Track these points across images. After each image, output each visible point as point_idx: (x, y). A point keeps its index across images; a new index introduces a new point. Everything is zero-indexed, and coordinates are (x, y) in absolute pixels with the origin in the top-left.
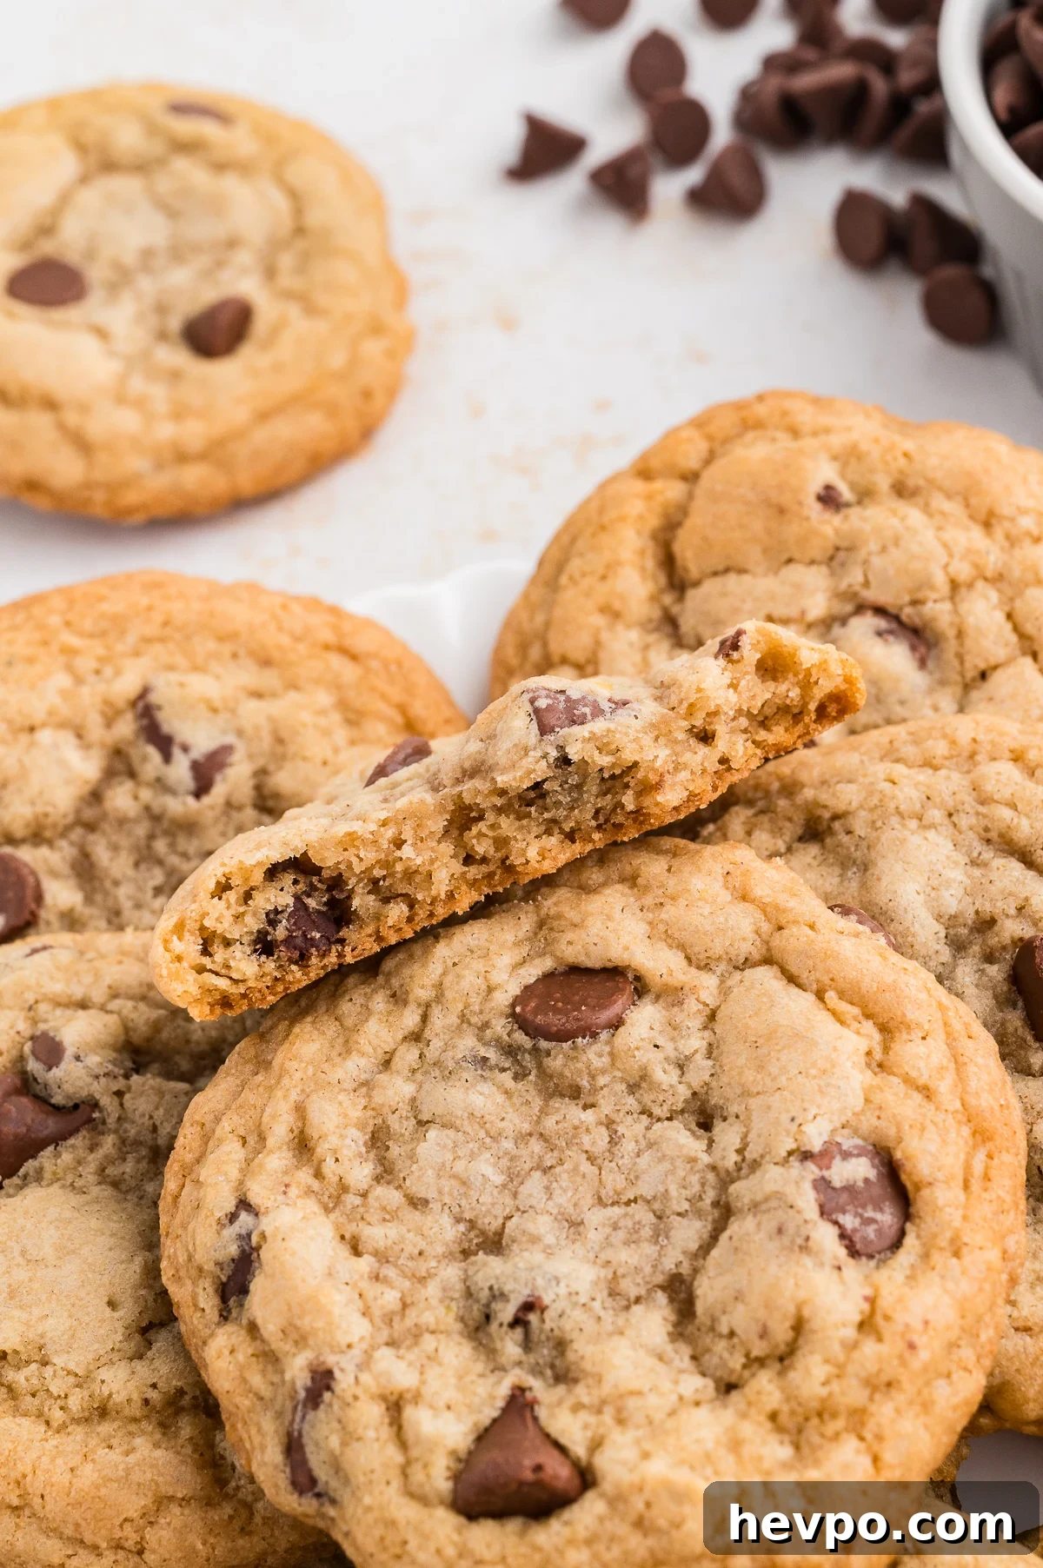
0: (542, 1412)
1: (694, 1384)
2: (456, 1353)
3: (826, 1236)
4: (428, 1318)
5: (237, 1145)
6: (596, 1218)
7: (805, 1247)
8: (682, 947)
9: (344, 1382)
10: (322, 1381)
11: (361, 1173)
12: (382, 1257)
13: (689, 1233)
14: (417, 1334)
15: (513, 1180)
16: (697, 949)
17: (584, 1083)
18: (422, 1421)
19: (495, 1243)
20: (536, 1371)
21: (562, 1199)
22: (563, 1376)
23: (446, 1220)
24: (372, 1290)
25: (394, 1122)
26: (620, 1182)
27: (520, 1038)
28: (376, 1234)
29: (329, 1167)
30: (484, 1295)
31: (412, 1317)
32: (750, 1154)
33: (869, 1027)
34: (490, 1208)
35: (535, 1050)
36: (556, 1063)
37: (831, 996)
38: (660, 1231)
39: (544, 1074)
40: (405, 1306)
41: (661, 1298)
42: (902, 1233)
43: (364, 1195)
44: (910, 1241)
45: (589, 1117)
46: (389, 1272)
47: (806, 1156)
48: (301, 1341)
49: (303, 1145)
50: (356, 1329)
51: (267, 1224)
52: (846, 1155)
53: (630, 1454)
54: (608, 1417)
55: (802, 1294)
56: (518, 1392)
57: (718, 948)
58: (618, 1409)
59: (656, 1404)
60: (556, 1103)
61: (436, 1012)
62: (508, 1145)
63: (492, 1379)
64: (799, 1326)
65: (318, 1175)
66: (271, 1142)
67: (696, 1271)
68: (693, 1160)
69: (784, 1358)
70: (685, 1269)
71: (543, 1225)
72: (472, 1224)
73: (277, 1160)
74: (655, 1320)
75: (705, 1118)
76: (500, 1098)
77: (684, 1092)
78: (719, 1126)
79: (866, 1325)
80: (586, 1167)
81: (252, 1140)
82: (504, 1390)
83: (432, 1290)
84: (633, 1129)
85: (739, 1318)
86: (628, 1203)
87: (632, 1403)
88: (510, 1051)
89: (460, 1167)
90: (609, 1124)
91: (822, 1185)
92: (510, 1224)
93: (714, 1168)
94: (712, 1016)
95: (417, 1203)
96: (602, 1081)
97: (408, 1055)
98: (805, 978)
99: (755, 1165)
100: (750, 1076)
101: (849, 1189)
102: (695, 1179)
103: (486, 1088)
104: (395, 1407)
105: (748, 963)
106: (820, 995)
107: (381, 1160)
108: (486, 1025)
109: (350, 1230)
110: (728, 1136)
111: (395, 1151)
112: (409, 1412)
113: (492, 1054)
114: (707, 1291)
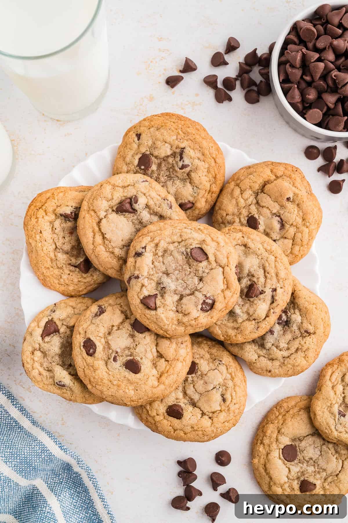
0: (157, 299)
1: (174, 309)
2: (154, 284)
3: (200, 306)
4: (154, 278)
5: (150, 238)
6: (180, 281)
7: (197, 306)
8: (216, 258)
9: (140, 280)
10: (137, 277)
11: (160, 254)
12: (155, 267)
13: (188, 292)
14: (151, 279)
15: (176, 269)
16: (217, 260)
17: (192, 265)
18: (144, 290)
19: (168, 274)
20: (160, 293)
21: (178, 276)
22: (162, 296)
23: (165, 268)
24: (151, 270)
25: (168, 251)
26: (186, 279)
27: (189, 254)
28: (156, 263)
29: (157, 251)
30: (161, 282)
31: (152, 277)
32: (201, 290)
33: (226, 286)
34: (170, 270)
35: (190, 257)
36: (190, 261)
37: (225, 279)
38: (185, 289)
39: (188, 260)
40: (153, 275)
41: (179, 295)
42: (208, 311)
43: (159, 257)
44: (208, 312)
45: (189, 270)
46: (154, 269)
47: (206, 296)
48: (139, 270)
49: (157, 245)
50: (145, 274)
51: (146, 254)
52: (210, 299)
53: (162, 312)
54: (163, 305)
55: (192, 311)
56: (157, 294)
57: (219, 262)
58: (164, 305)
59: (169, 308)
60: (187, 264)
61: (183, 242)
62: (178, 265)
63: (155, 291)
64: (189, 314)
65: (156, 250)
66: (154, 242)
67: (185, 296)
68: (195, 284)
69: (185, 315)
70: (184, 295)
71: (174, 277)
72: (167, 270)
73: (153, 245)
74: (177, 297)
75: (201, 280)
76: (182, 259)
77: (201, 275)
78: (201, 283)
79: (195, 319)
80: (184, 275)
81: (152, 239)
82: (155, 293)
83: (157, 275)
84: (192, 274)
85: (184, 307)
86: (185, 282)
87: (166, 306)
88: (187, 254)
89: (171, 263)
90: (190, 272)
91: (204, 301)
92: (171, 274)
93: (196, 287)
94: (212, 269)
95: (163, 263)
96: (194, 267)
97: (176, 244)
98: (225, 274)
99: (200, 292)
100: (208, 281)
101: (207, 303)
102: (193, 287)
103: (181, 256)
104: (143, 286)
105: (221, 266)
106: (224, 278)
107: (164, 254)
108: (187, 248)
109: (154, 260)
110: (201, 285)
111: (166, 255)
112: (144, 287)
113: (185, 253)
114: (184, 300)
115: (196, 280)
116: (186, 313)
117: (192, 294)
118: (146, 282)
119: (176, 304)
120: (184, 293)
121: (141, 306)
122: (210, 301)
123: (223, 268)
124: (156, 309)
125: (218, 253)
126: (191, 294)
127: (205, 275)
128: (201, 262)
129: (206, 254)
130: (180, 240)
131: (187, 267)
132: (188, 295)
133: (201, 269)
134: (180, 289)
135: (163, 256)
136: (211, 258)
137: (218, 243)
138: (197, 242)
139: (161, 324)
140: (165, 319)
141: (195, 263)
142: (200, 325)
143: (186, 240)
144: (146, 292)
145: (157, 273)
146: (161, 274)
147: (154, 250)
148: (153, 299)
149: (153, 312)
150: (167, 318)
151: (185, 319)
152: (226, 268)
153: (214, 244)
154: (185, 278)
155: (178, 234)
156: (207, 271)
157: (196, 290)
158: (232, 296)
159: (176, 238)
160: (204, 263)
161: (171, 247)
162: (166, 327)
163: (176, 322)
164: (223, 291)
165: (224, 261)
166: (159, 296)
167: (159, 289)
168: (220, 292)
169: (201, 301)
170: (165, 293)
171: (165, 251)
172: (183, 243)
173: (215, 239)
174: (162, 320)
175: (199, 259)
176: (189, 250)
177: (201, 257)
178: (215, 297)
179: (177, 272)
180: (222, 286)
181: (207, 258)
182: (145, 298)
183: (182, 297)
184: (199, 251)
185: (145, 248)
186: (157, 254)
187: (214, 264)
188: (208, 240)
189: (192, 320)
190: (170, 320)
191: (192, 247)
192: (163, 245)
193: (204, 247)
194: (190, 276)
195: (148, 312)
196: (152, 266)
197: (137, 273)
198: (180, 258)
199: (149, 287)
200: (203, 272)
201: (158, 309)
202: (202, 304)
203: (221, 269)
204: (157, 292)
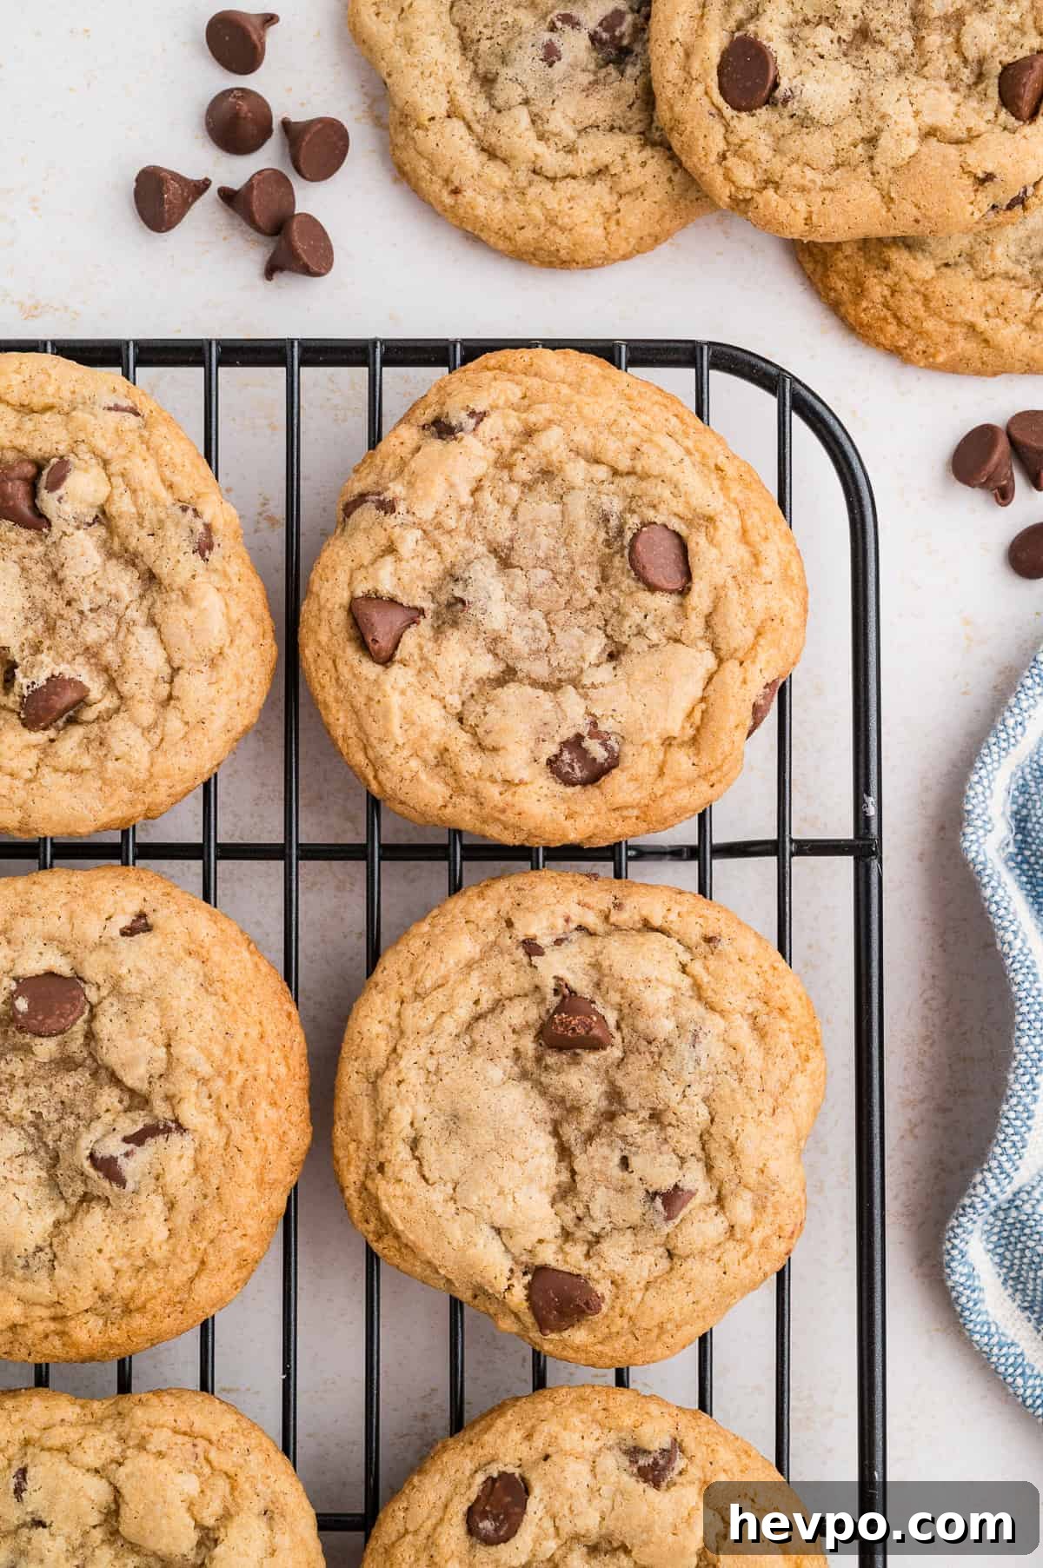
0: (413, 628)
1: (455, 701)
2: (433, 569)
3: (552, 749)
4: (446, 548)
5: (520, 395)
6: (537, 615)
7: (540, 740)
8: (715, 608)
9: (390, 520)
10: (388, 507)
11: (522, 473)
12: (475, 508)
13: (540, 670)
14: (436, 546)
15: (544, 563)
16: (716, 619)
17: (611, 582)
18: (387, 567)
19: (505, 563)
20: (437, 615)
21: (540, 594)
22: (438, 631)
23: (508, 534)
24: (452, 512)
25: (558, 481)
26: (560, 623)
27: (628, 535)
28: (487, 499)
29: (519, 455)
30: (466, 575)
31: (443, 539)
32: (592, 692)
33: (691, 732)
34: (524, 554)
35: (622, 548)
36: (617, 561)
37: (703, 706)
38: (536, 654)
39: (612, 555)
40: (449, 532)
41: (502, 667)
42: (574, 785)
43: (512, 480)
44: (570, 790)
45: (592, 592)
46: (467, 515)
47: (594, 724)
48: (411, 485)
49: (529, 433)
50: (426, 512)
51: (469, 439)
52: (604, 744)
53: (402, 684)
54: (419, 664)
55: (511, 747)
56: (421, 612)
57: (718, 629)
58: (426, 667)
59: (435, 686)
60: (597, 569)
61: (633, 479)
62: (563, 552)
63: (425, 594)
64: (495, 749)
65: (514, 450)
66: (524, 416)
67: (520, 681)
68: (583, 658)
69: (480, 746)
70: (520, 675)
71: (521, 586)
72: (511, 549)
73: (514, 422)
74: (487, 666)
75: (614, 655)
76: (589, 537)
77: (624, 640)
78: (609, 666)
79: (508, 783)
80: (562, 601)
81: (526, 402)
82: (418, 603)
83: (463, 542)
84: (595, 617)
85: (494, 715)
86: (550, 631)
87: (430, 674)
88: (620, 532)
89: (541, 530)
90: (592, 604)
91: (579, 738)
92: (517, 571)
93: (582, 671)
94: (677, 641)
95: (515, 513)
96: (614, 592)
97: (602, 472)
98: (711, 687)
99: (585, 697)
100: (638, 676)
101: (585, 751)
102: (571, 664)
103: (592, 526)
104: (391, 549)
105: (715, 649)
106: (703, 699)
107: (536, 481)
108: (633, 512)
109: (486, 483)
110: (604, 673)
111: (542, 488)
112: (389, 559)
113: (614, 522)
114: (510, 694)
115: (596, 646)
116: (489, 741)
117: (552, 687)
118: (409, 541)
119: (471, 687)
120: (523, 666)
121: (340, 617)
122: (598, 752)
123: (721, 661)
124: (386, 661)
125: (733, 594)
126: (545, 687)
127: (637, 644)
128: (652, 588)
129: (688, 575)
130: (624, 464)
131: (589, 577)
132: (535, 683)
133: (636, 616)
134: (518, 640)
135: (528, 487)
136: (700, 597)
137: (757, 559)
138: (680, 508)
139: (374, 730)
140: (396, 720)
141: (628, 582)
142: (510, 817)
143: (644, 476)
144: (385, 580)
145: (469, 535)
146: (481, 549)
147: (508, 443)
148: (398, 618)
149: (370, 669)
150: (408, 721)
151: (471, 763)
152: (731, 666)
153: (737, 553)
154: (561, 617)
155: (632, 441)
156: (654, 635)
157: (575, 683)
158: (691, 783)
159: (616, 451)
160: (663, 603)
161: (577, 471)
162: (385, 750)
163: (430, 755)
164: (668, 742)
165: (737, 635)
166: (425, 625)
167: (443, 598)
168: (654, 738)
169: (567, 733)
170: (455, 624)
171: (547, 474)
172: (627, 483)
173: (754, 537)
174: (386, 715)
175: (655, 576)
176: (633, 521)
177: (663, 568)
178: (628, 750)
179: (542, 575)
180: (675, 723)
181: (684, 592)
182: (373, 598)
183: (508, 675)
184: (667, 547)
185: (480, 417)
186: (510, 467)
187: (696, 626)
188: (728, 525)
189: (492, 780)
190: (414, 733)
191: (651, 515)
192: (551, 442)
193: (698, 543)
194: (582, 620)
195: (351, 654)
196: (466, 499)
197: (396, 489)
198: (587, 531)
199: (411, 567)
200: (640, 633)
201: (396, 670)
202: (565, 744)
203: (709, 661)
204: (428, 605)
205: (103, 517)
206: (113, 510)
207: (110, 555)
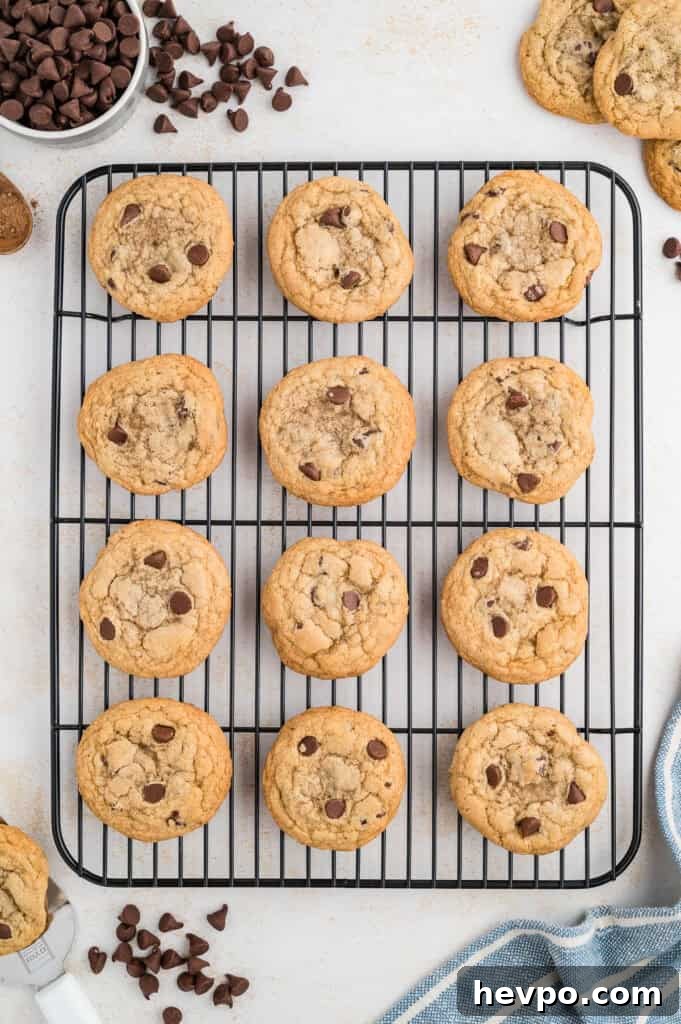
115: (539, 259)
116: (507, 287)
117: (526, 272)
118: (483, 227)
119: (501, 272)
120: (517, 265)
121: (461, 251)
122: (540, 291)
123: (576, 264)
124: (475, 264)
125: (580, 243)
126: (524, 272)
127: (551, 259)
128: (556, 241)
129: (567, 237)
130: (547, 204)
131: (536, 238)
132: (520, 271)
133: (551, 250)
134: (515, 258)
135: (518, 211)
136: (570, 244)
137: (587, 232)
138: (565, 217)
139: (472, 284)
140: (479, 282)
141: (549, 240)
142: (512, 311)
143: (553, 208)
144: (475, 239)
145: (501, 226)
146: (504, 230)
147: (512, 198)
148: (479, 251)
149: (470, 266)
150: (482, 281)
151: (501, 294)
152: (580, 265)
153: (581, 231)
154: (527, 251)
155: (549, 198)
156: (557, 256)
157: (533, 270)
158: (567, 301)
159: (545, 200)
160: (559, 246)
161: (533, 207)
162: (475, 291)
163: (489, 292)
164: (561, 288)
165: (581, 255)
166: (488, 252)
167: (493, 244)
168: (557, 286)
169: (531, 285)
170: (496, 253)
171: (524, 207)
172: (549, 210)
173: (587, 227)
174: (475, 281)
175: (557, 238)
176: (550, 221)
177: (559, 236)
178: (549, 290)
179: (522, 238)
180: (563, 283)
181: (565, 243)
182: (472, 245)
183: (512, 268)
184: (560, 228)
185: (504, 190)
186: (513, 205)
187: (569, 253)
188: (579, 223)
189: (508, 299)
190: (484, 285)
191: (555, 219)
192: (525, 198)
193: (570, 228)
194: (534, 251)
195: (465, 261)
196: (500, 215)
197: (479, 212)
198: (536, 224)
199: (483, 235)
200: (552, 255)
201: (478, 267)
202: (530, 288)
203: (574, 264)
204: (488, 247)
205: (361, 224)
206: (364, 221)
207: (364, 235)
